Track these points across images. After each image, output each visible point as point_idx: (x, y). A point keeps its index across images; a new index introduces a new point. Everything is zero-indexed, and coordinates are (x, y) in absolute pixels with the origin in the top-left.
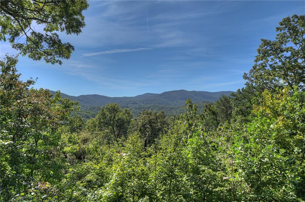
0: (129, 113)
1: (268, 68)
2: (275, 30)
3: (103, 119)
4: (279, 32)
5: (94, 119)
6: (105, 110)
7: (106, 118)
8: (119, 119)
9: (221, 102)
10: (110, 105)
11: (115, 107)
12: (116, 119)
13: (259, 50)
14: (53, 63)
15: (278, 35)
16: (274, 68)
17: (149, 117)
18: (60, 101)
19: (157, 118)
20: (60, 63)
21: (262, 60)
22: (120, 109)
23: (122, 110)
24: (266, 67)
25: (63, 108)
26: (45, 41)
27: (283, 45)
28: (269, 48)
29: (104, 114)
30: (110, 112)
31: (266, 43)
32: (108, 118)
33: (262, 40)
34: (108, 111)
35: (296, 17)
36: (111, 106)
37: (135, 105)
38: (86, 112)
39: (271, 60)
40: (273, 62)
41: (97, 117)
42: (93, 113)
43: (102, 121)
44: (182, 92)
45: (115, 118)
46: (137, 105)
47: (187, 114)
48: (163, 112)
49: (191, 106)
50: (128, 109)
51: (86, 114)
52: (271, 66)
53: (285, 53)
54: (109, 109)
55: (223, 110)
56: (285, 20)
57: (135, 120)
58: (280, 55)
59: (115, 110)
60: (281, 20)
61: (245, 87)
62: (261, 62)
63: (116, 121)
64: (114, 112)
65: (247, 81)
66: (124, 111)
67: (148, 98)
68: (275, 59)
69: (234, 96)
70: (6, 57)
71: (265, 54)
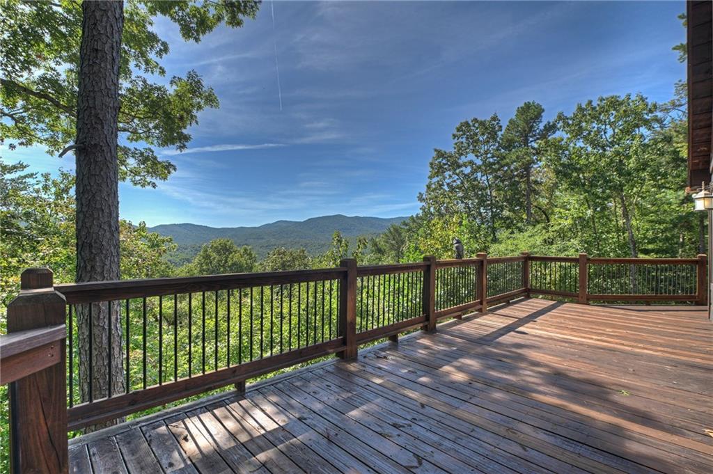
0: (250, 254)
1: (446, 187)
2: (452, 137)
3: (207, 264)
4: (456, 141)
5: (190, 265)
6: (209, 250)
7: (211, 262)
8: (234, 264)
9: (389, 234)
10: (218, 242)
11: (226, 245)
12: (230, 263)
13: (431, 164)
14: (143, 186)
15: (456, 144)
16: (452, 189)
17: (282, 258)
18: (146, 237)
19: (294, 259)
20: (154, 186)
21: (437, 176)
22: (235, 248)
23: (239, 249)
24: (444, 185)
25: (149, 247)
26: (133, 157)
27: (463, 157)
28: (444, 161)
29: (207, 257)
30: (218, 252)
31: (441, 154)
32: (215, 262)
33: (436, 150)
34: (214, 252)
35: (476, 120)
36: (220, 244)
37: (260, 241)
38: (171, 256)
39: (449, 177)
40: (451, 180)
41: (196, 261)
42: (184, 256)
43: (205, 267)
44: (339, 218)
45: (227, 262)
46: (264, 240)
47: (333, 252)
48: (303, 251)
49: (340, 241)
50: (248, 248)
51: (171, 258)
52: (448, 184)
53: (463, 168)
54: (216, 248)
55: (393, 245)
56: (462, 125)
57: (261, 264)
58: (457, 171)
59: (227, 250)
60: (458, 125)
61: (420, 212)
62: (436, 179)
63: (229, 267)
64: (225, 254)
65: (424, 204)
66: (242, 251)
67: (282, 229)
68: (453, 176)
69: (406, 225)
70: (60, 172)
71: (439, 170)
